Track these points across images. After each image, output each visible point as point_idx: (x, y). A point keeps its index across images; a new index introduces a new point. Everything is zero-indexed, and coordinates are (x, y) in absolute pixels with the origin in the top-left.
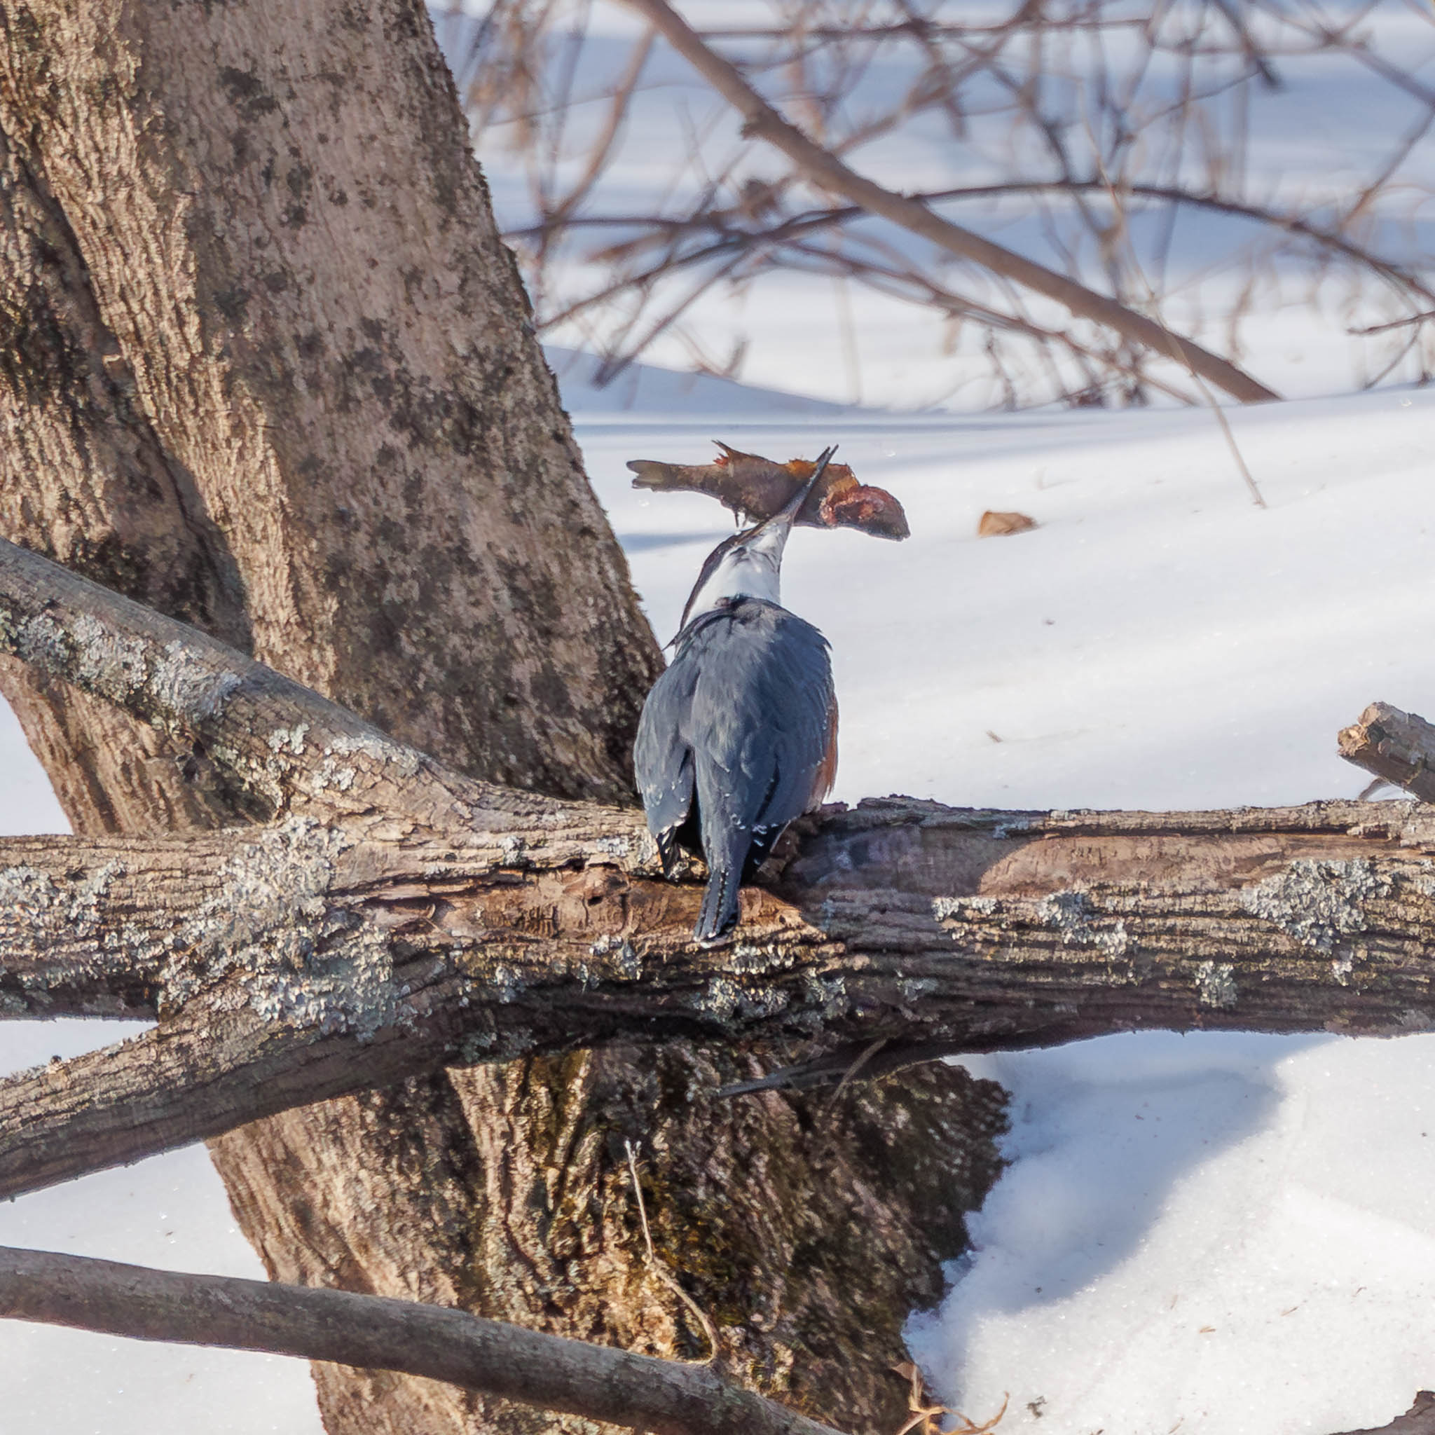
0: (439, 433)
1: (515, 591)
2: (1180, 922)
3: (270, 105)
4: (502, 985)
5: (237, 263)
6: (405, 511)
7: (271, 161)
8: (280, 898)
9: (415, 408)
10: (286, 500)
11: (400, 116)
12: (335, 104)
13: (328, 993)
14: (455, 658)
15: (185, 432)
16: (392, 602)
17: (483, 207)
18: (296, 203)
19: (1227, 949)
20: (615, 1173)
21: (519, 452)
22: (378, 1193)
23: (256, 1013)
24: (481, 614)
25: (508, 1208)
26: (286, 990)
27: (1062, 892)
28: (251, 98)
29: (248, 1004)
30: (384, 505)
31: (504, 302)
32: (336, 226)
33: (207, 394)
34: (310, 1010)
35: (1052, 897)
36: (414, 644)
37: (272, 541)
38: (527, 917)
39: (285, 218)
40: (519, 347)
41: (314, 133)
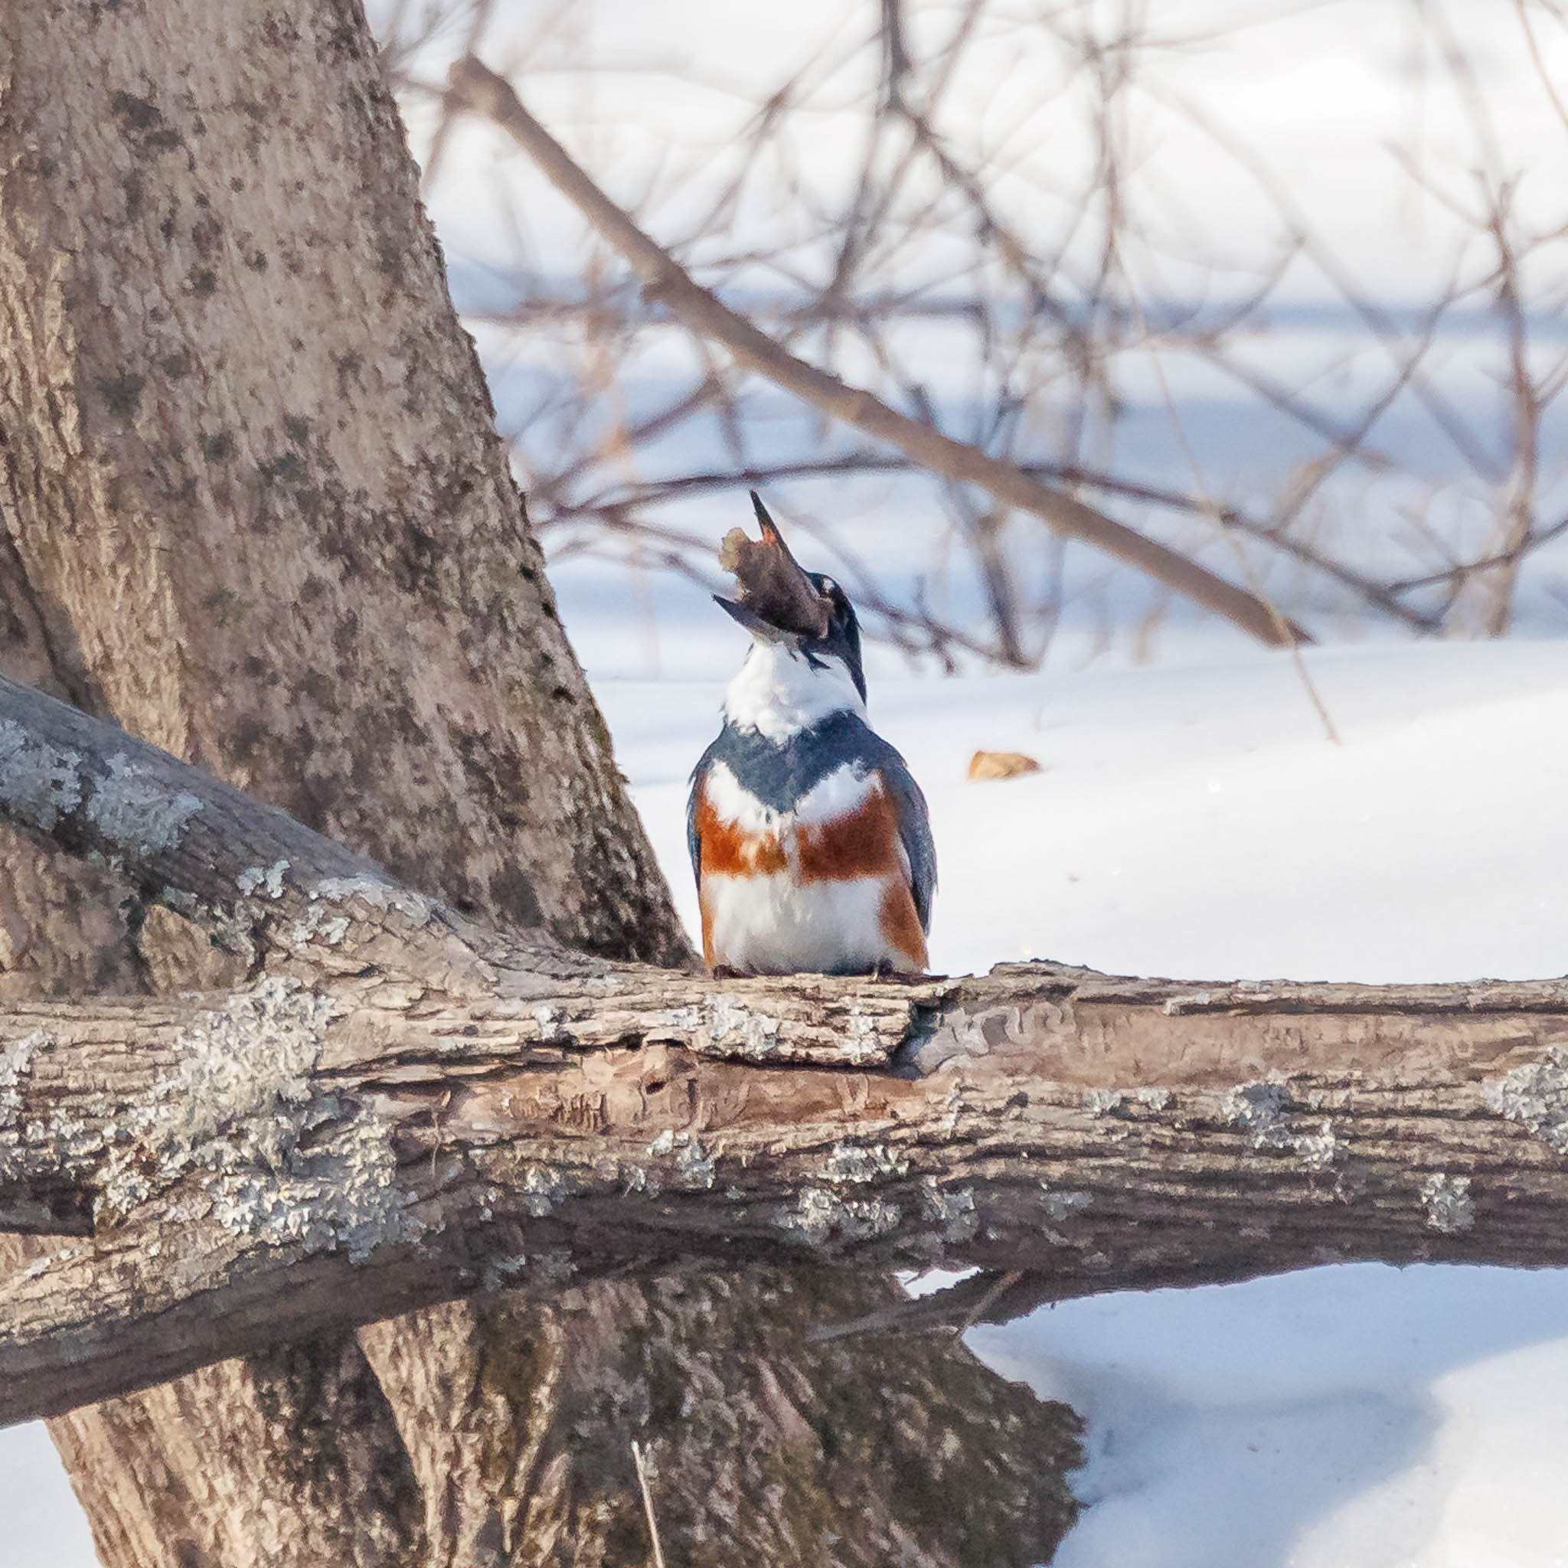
0: (378, 563)
1: (471, 767)
2: (1402, 1123)
3: (172, 140)
4: (535, 1193)
5: (130, 340)
6: (335, 662)
7: (173, 212)
8: (252, 1079)
9: (349, 531)
10: (184, 643)
11: (335, 158)
12: (254, 140)
13: (311, 1199)
14: (395, 848)
15: (57, 552)
16: (318, 777)
17: (437, 278)
18: (203, 266)
19: (1464, 1158)
20: (590, 1505)
21: (478, 592)
22: (287, 1530)
23: (220, 1224)
24: (427, 795)
25: (452, 1550)
26: (260, 1196)
27: (1253, 1082)
28: (148, 130)
29: (210, 1212)
30: (309, 653)
31: (461, 399)
32: (253, 298)
33: (87, 506)
34: (290, 1223)
35: (1240, 1089)
36: (344, 829)
37: (165, 698)
38: (567, 1107)
39: (188, 284)
40: (479, 455)
41: (227, 181)
